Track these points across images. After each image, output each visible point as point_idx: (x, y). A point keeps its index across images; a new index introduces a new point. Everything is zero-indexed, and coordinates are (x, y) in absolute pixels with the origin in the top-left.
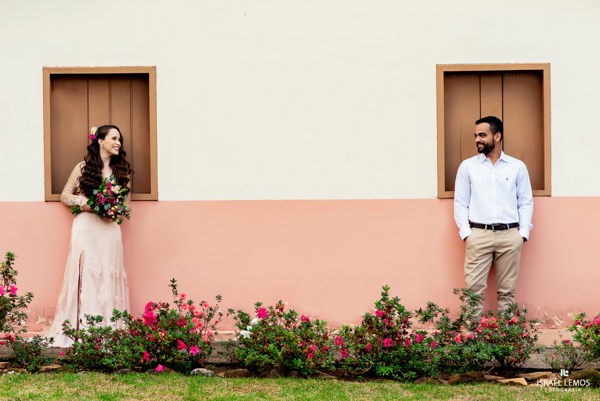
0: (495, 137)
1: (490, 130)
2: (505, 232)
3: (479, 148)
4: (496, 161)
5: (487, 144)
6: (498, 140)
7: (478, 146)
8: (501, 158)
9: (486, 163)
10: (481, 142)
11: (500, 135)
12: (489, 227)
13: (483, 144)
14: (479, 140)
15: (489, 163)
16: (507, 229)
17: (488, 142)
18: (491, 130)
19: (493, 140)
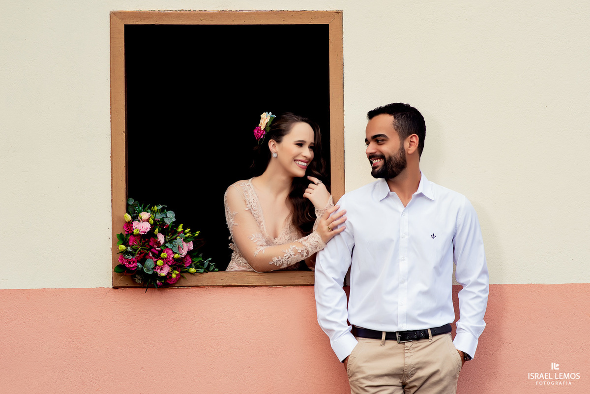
0: (407, 144)
1: (396, 130)
2: (423, 343)
3: (374, 168)
4: (409, 197)
5: (390, 158)
6: (413, 149)
7: (371, 163)
8: (420, 190)
9: (389, 201)
10: (378, 154)
11: (416, 139)
12: (391, 336)
13: (382, 157)
14: (373, 151)
15: (396, 202)
16: (427, 337)
17: (392, 154)
18: (397, 128)
19: (402, 149)
